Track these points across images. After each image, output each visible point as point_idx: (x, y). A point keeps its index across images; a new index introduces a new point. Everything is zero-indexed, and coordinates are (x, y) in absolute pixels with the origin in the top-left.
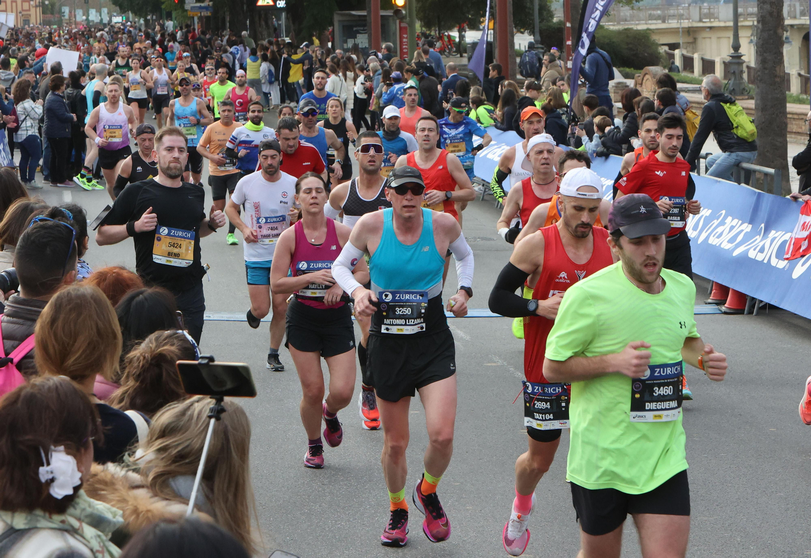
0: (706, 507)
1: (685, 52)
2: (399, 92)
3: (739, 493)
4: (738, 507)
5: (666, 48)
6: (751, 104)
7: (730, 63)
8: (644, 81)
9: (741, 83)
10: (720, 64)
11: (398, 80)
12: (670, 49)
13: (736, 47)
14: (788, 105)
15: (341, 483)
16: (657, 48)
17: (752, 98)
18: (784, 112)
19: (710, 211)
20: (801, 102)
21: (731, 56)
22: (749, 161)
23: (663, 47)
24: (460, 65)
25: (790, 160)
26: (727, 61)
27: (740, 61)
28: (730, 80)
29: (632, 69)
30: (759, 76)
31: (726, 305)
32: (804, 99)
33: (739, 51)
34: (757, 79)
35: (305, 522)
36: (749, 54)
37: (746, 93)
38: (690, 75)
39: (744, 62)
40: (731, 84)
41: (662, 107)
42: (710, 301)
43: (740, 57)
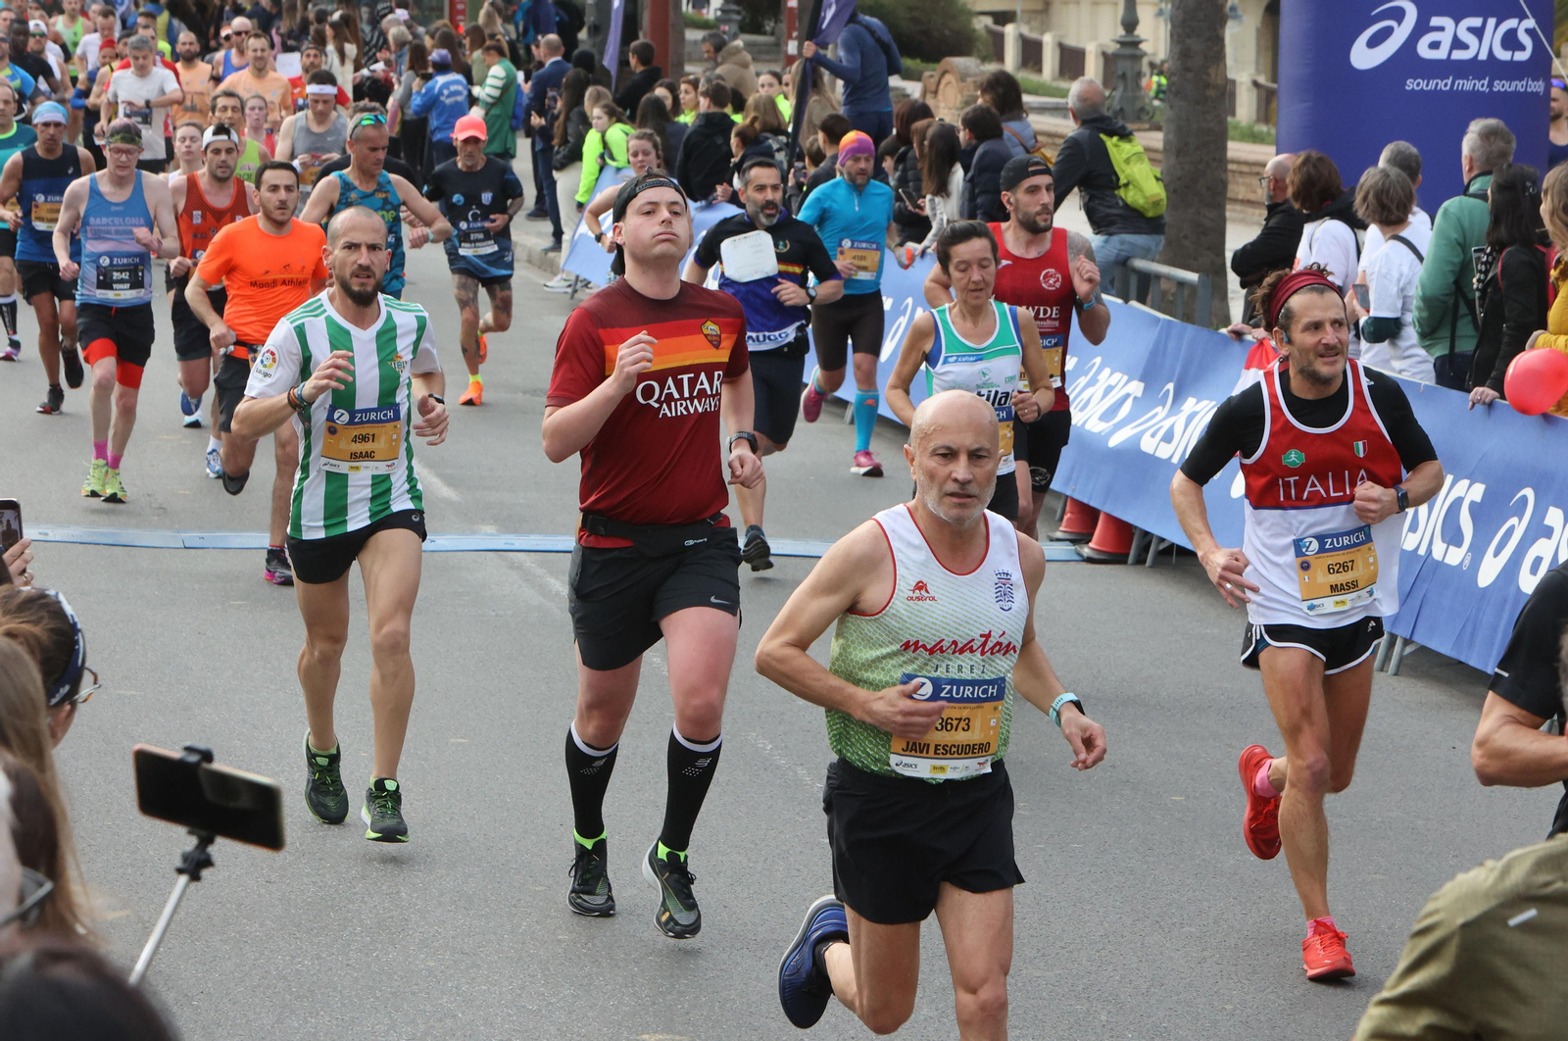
0: (1039, 950)
1: (1025, 31)
2: (446, 93)
3: (1106, 925)
4: (1103, 953)
5: (988, 21)
6: (1156, 139)
7: (1116, 55)
8: (941, 87)
9: (1135, 98)
10: (1096, 57)
11: (444, 67)
12: (996, 22)
13: (1130, 23)
14: (1231, 145)
16: (969, 22)
17: (1158, 128)
18: (1221, 159)
20: (1255, 138)
21: (1118, 42)
22: (1146, 254)
23: (981, 18)
25: (1229, 256)
26: (1110, 52)
27: (1138, 53)
28: (1114, 89)
29: (918, 61)
31: (1091, 545)
32: (1262, 133)
33: (1136, 32)
35: (229, 958)
36: (1155, 38)
37: (1146, 118)
38: (1035, 77)
39: (1145, 54)
40: (1117, 99)
41: (974, 142)
42: (1059, 535)
43: (1136, 44)
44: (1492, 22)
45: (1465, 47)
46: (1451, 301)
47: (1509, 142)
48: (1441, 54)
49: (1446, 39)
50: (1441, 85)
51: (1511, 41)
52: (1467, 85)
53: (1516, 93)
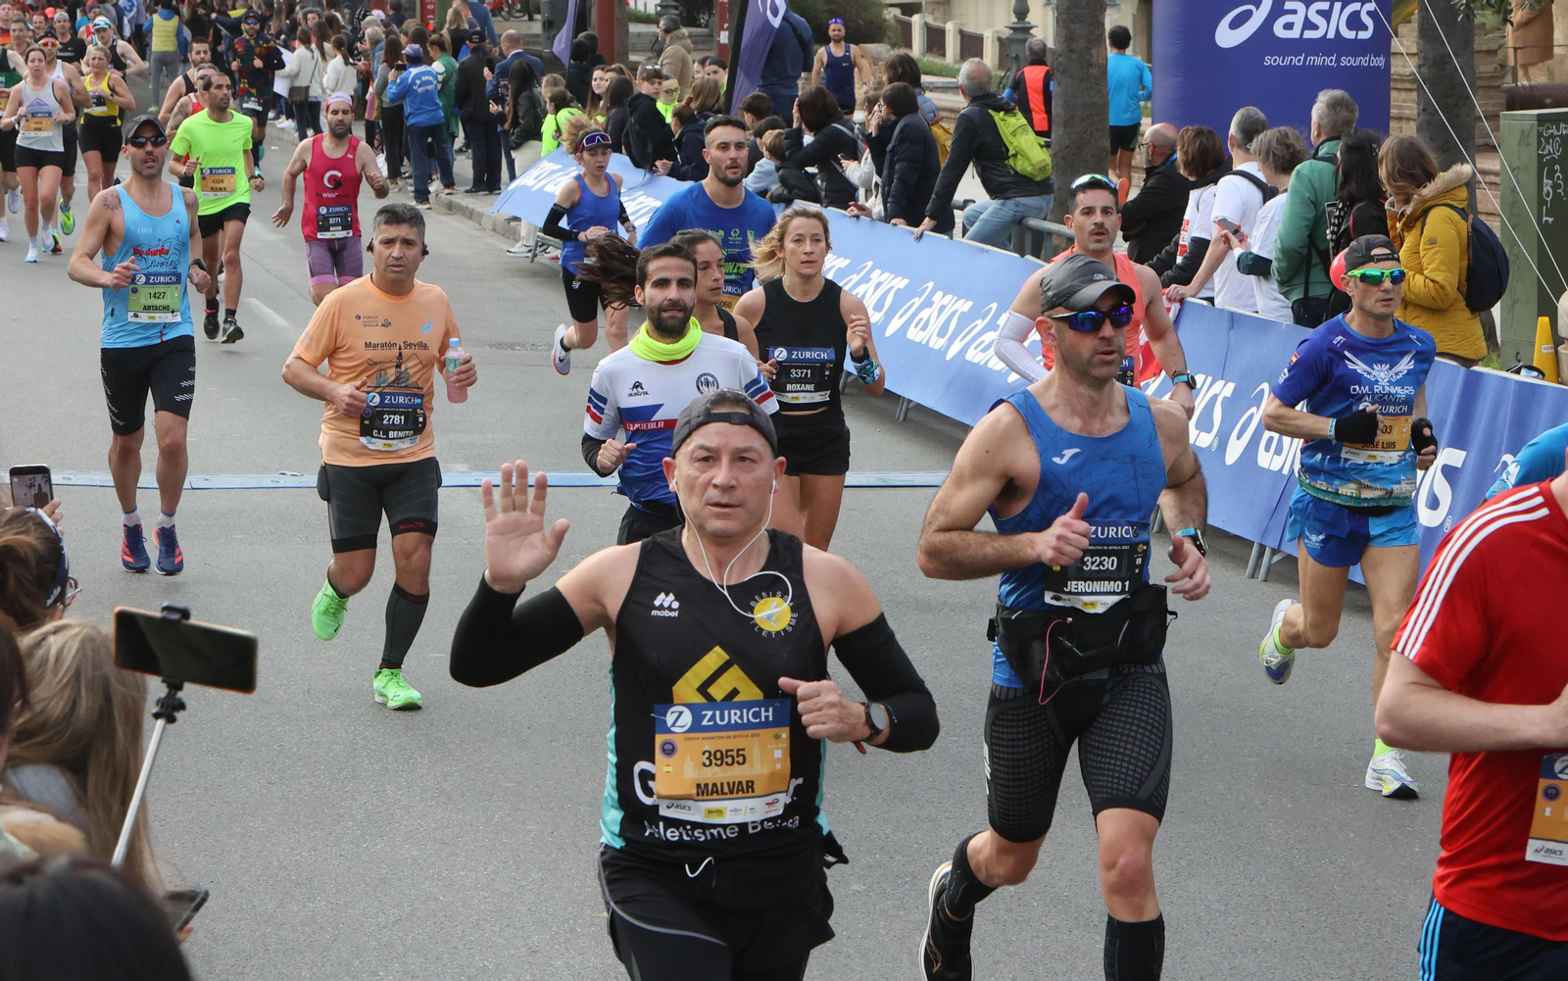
0: (954, 831)
1: (930, 20)
2: (418, 82)
5: (897, 12)
7: (1010, 40)
10: (993, 41)
11: (415, 60)
12: (904, 13)
13: (1022, 12)
15: (302, 781)
16: (881, 13)
19: (970, 304)
21: (1011, 28)
22: (1038, 214)
23: (891, 9)
24: (526, 35)
26: (1004, 37)
28: (1008, 70)
30: (1060, 64)
33: (1027, 20)
34: (1058, 70)
35: (236, 851)
36: (1044, 27)
38: (938, 60)
41: (893, 118)
43: (1027, 30)
44: (1338, 6)
45: (1315, 27)
46: (1305, 251)
47: (1353, 112)
48: (1295, 34)
49: (1298, 20)
50: (1295, 61)
51: (1354, 22)
52: (1318, 61)
53: (1360, 67)
